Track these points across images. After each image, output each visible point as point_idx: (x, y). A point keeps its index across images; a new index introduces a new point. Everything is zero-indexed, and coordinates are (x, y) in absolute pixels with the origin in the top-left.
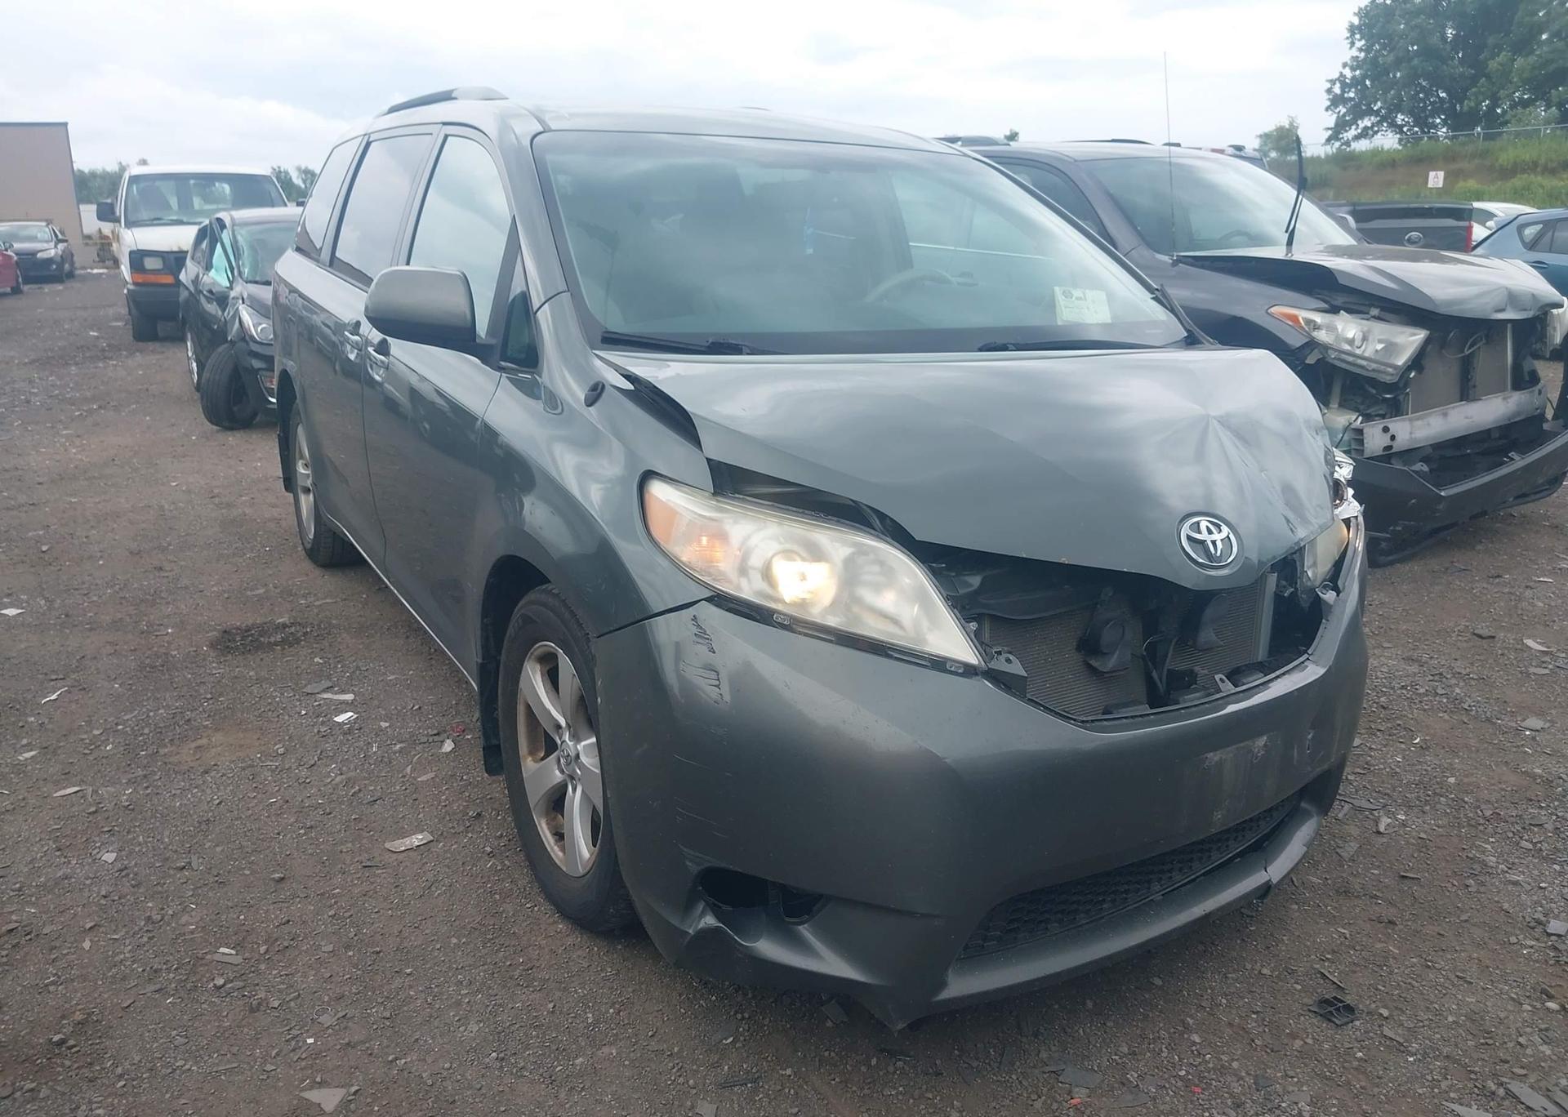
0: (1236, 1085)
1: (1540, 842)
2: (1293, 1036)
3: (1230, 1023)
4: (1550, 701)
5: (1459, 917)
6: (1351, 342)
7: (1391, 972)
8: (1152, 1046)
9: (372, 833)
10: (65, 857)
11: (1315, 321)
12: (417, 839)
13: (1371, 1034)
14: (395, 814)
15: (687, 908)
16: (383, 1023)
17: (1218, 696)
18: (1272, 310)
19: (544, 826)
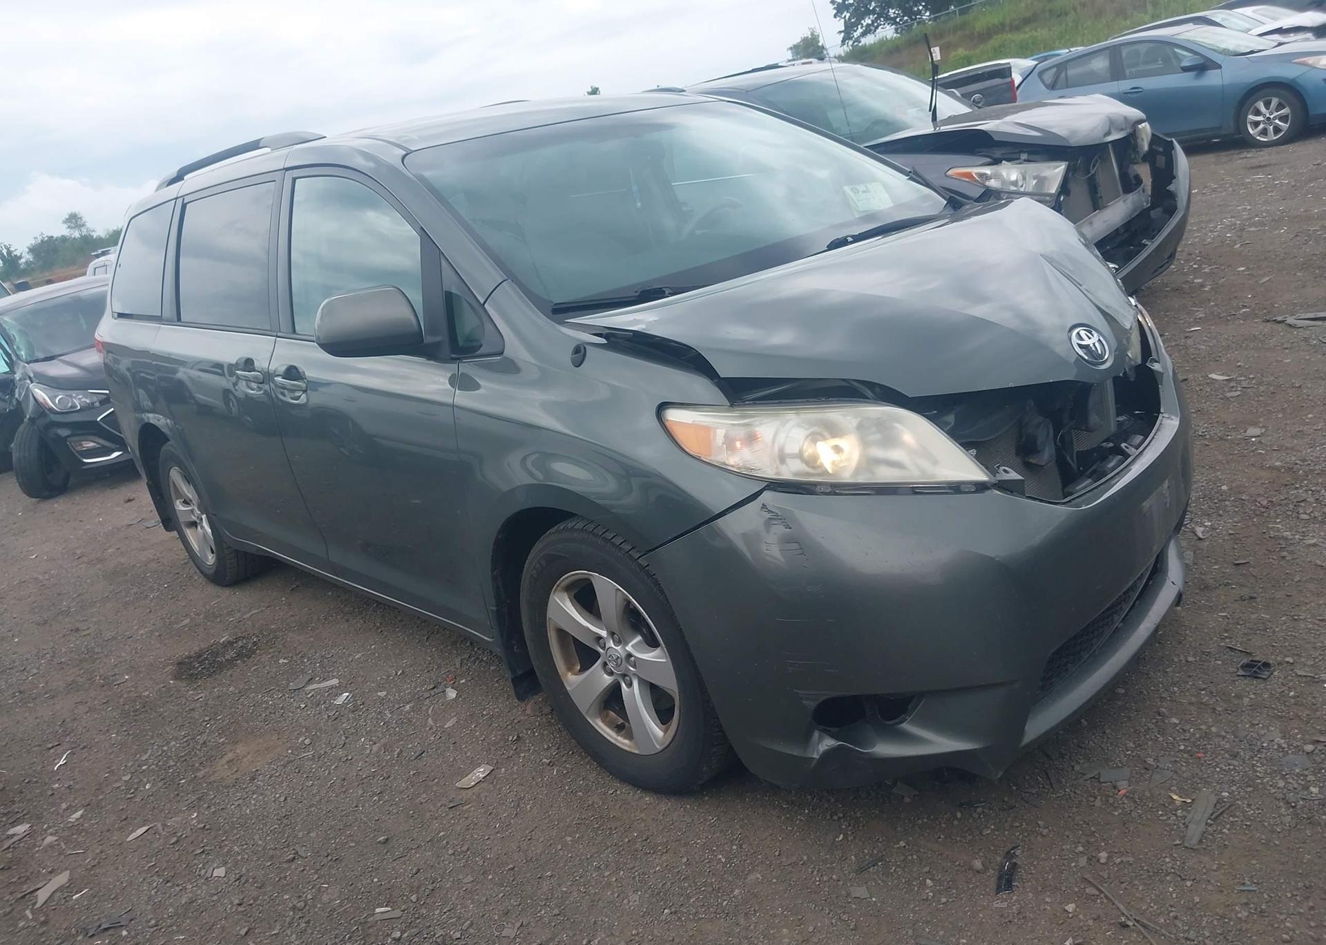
0: (1224, 743)
1: (1312, 512)
2: (1239, 697)
3: (1190, 703)
4: (1253, 413)
5: (1292, 580)
6: (1015, 183)
7: (1274, 632)
8: (1148, 737)
9: (436, 780)
10: (178, 885)
11: (985, 174)
12: (480, 772)
13: (1290, 678)
14: (445, 759)
15: (806, 739)
16: (558, 920)
17: (1129, 460)
18: (950, 173)
19: (601, 724)
